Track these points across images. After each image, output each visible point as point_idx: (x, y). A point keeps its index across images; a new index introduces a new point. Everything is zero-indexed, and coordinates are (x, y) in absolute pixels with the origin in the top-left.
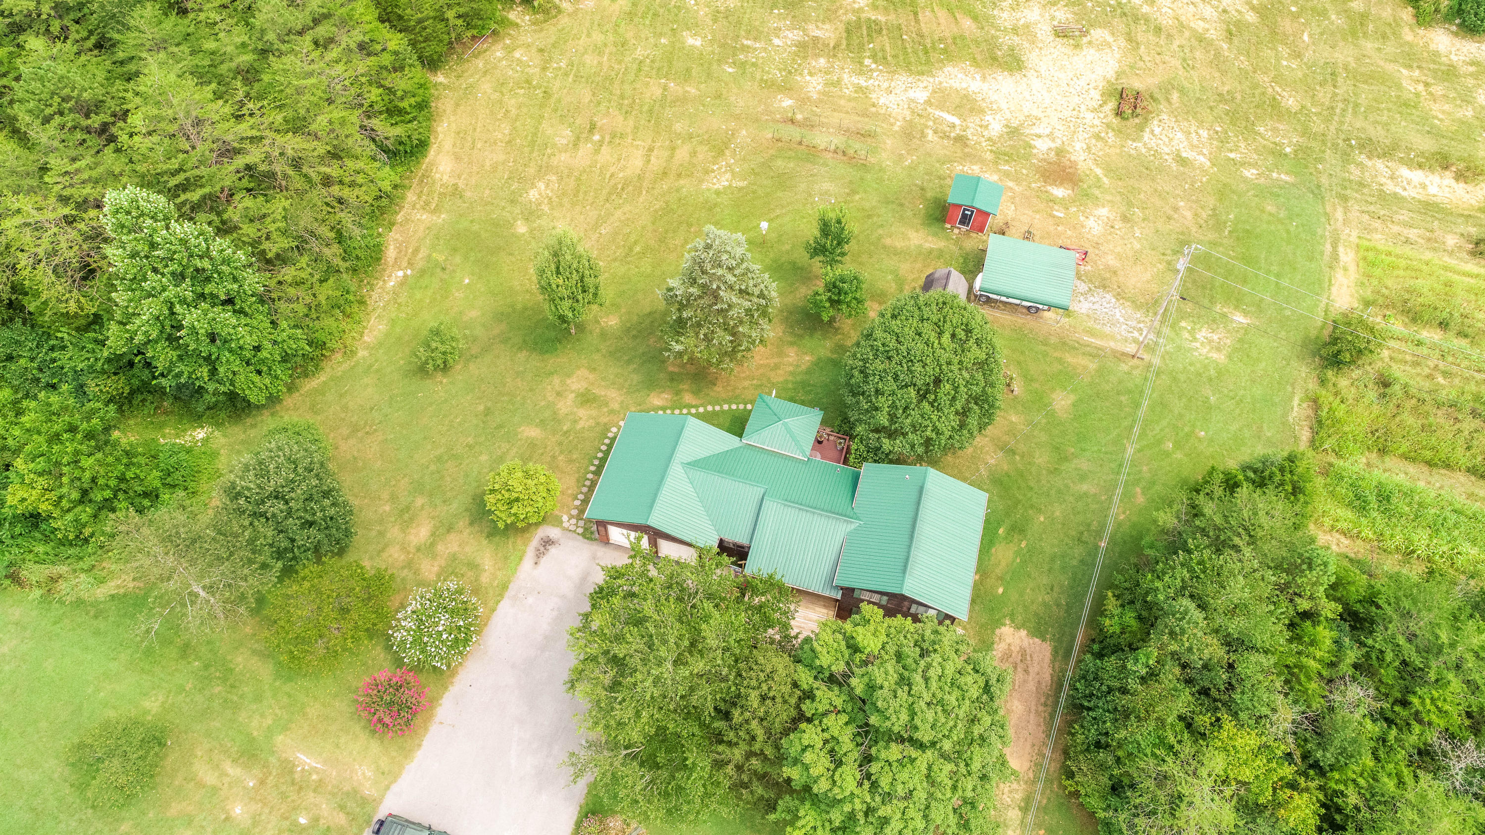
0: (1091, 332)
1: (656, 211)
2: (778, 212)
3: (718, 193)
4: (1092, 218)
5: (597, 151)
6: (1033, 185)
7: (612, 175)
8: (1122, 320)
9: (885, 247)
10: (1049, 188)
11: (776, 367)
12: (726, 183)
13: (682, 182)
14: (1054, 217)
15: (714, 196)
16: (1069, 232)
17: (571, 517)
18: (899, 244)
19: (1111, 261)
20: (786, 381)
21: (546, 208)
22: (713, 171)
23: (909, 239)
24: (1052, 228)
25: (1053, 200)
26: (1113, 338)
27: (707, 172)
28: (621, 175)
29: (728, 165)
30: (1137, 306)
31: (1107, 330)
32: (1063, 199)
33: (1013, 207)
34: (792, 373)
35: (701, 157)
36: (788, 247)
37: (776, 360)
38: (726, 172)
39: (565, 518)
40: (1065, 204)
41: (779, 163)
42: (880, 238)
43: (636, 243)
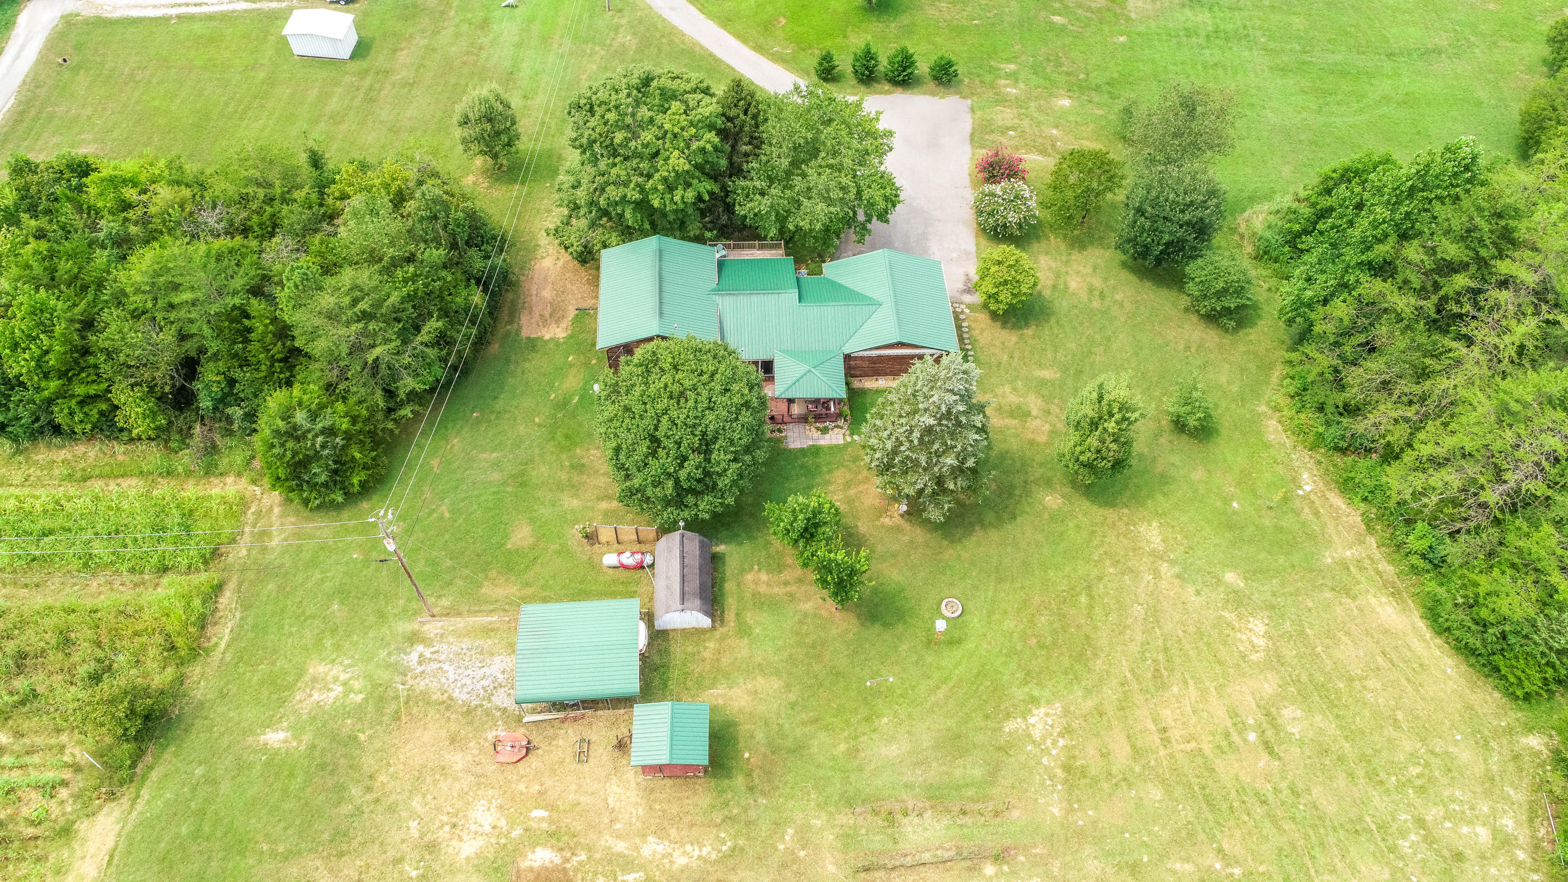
0: (488, 631)
1: (1096, 655)
2: (940, 694)
3: (1034, 701)
4: (487, 829)
5: (1233, 714)
6: (583, 857)
7: (1186, 683)
8: (446, 667)
9: (778, 673)
10: (557, 860)
11: (848, 485)
12: (1032, 720)
13: (1090, 703)
14: (546, 808)
15: (1036, 693)
16: (522, 787)
17: (962, 312)
18: (760, 681)
19: (457, 760)
20: (830, 472)
21: (1229, 616)
22: (1061, 735)
23: (749, 692)
24: (549, 783)
25: (552, 836)
26: (459, 634)
27: (1068, 731)
28: (1175, 689)
29: (1046, 752)
30: (424, 698)
31: (466, 643)
32: (534, 845)
33: (611, 801)
34: (828, 483)
35: (1091, 751)
36: (904, 647)
37: (852, 492)
38: (1044, 739)
39: (967, 311)
40: (532, 839)
41: (977, 773)
42: (788, 687)
43: (1091, 607)
